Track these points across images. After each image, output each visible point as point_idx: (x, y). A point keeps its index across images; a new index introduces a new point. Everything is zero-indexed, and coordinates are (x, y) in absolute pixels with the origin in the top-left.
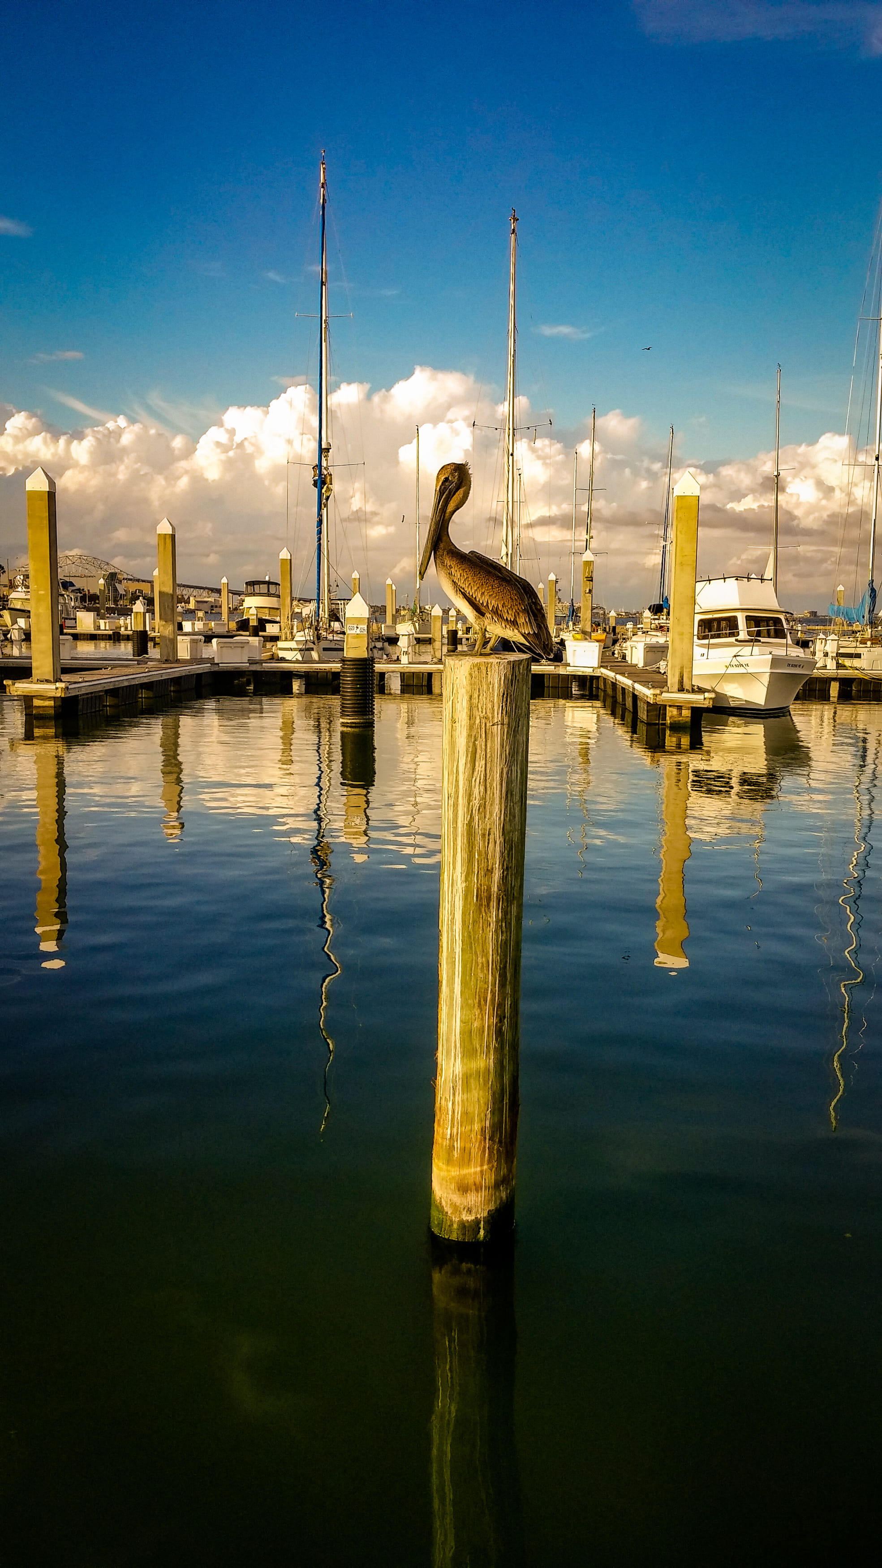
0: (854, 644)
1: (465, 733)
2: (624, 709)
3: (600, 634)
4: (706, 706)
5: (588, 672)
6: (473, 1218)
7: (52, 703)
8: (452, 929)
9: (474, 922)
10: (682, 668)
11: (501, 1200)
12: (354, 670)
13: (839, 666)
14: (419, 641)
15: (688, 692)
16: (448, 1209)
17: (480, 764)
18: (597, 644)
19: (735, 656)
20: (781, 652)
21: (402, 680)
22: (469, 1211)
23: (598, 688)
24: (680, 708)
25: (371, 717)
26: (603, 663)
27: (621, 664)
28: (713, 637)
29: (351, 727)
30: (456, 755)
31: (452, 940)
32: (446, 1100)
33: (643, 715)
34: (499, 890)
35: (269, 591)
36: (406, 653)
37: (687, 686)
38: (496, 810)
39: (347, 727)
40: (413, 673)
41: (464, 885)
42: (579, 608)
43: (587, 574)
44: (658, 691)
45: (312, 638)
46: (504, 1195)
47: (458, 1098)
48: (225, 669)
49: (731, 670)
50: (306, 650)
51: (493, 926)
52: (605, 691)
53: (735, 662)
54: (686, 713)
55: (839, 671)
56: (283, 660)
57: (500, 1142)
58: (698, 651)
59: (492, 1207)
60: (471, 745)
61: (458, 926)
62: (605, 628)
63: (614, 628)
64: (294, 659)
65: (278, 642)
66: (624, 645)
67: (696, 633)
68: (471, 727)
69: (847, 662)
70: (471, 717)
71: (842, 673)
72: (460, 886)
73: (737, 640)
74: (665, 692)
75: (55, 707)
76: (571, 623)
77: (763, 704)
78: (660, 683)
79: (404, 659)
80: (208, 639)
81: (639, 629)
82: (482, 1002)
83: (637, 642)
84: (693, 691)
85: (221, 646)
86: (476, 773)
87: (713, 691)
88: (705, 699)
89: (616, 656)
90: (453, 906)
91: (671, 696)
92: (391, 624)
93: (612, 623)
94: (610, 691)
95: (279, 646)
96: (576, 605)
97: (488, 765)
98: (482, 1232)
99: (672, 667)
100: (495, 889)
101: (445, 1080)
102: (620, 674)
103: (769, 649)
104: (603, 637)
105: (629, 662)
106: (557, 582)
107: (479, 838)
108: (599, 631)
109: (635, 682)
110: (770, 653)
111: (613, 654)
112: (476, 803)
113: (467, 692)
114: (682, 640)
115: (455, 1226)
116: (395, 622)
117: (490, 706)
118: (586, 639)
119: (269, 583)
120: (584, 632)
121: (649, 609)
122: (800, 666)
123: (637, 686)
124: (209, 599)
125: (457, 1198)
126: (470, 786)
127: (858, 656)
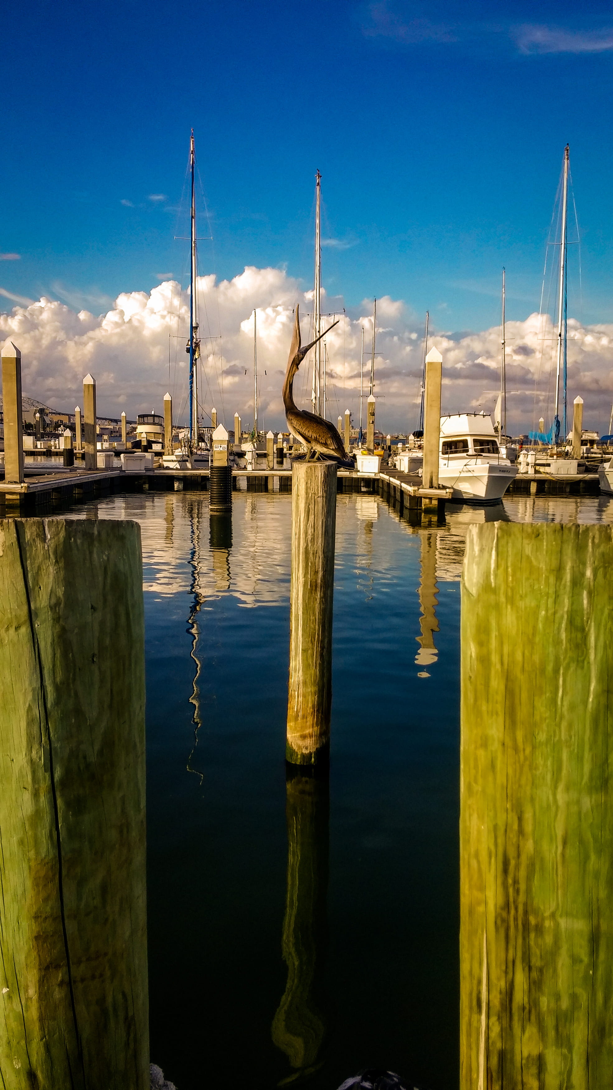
0: (545, 457)
1: (304, 501)
2: (395, 500)
3: (379, 451)
4: (447, 498)
5: (372, 476)
6: (308, 752)
7: (18, 497)
8: (297, 602)
9: (309, 598)
10: (432, 473)
11: (323, 743)
12: (219, 474)
13: (536, 472)
14: (259, 456)
15: (436, 488)
16: (295, 748)
17: (312, 517)
18: (377, 457)
19: (465, 465)
20: (495, 463)
21: (248, 481)
22: (307, 748)
23: (378, 486)
24: (431, 499)
25: (230, 505)
26: (382, 470)
27: (393, 472)
28: (452, 453)
29: (217, 511)
30: (299, 513)
31: (297, 608)
32: (294, 691)
33: (407, 503)
34: (321, 581)
35: (154, 421)
36: (251, 463)
37: (435, 484)
38: (320, 542)
39: (215, 511)
40: (256, 477)
41: (303, 579)
42: (366, 433)
43: (371, 411)
44: (416, 488)
45: (187, 453)
46: (324, 741)
47: (301, 691)
48: (129, 475)
49: (463, 475)
50: (182, 461)
51: (318, 600)
52: (383, 488)
53: (465, 469)
54: (435, 502)
55: (536, 475)
56: (168, 468)
57: (322, 712)
58: (442, 462)
59: (318, 746)
60: (307, 507)
61: (300, 601)
62: (383, 447)
63: (390, 447)
64: (175, 468)
65: (163, 456)
66: (395, 458)
67: (441, 450)
68: (307, 498)
69: (542, 469)
70: (307, 493)
71: (538, 476)
72: (301, 580)
73: (467, 455)
74: (421, 488)
75: (20, 499)
76: (360, 444)
77: (484, 496)
78: (417, 482)
79: (249, 467)
80: (118, 454)
81: (407, 447)
82: (313, 640)
83: (404, 456)
84: (439, 488)
85: (127, 459)
86: (309, 522)
87: (452, 488)
88: (446, 493)
89: (389, 465)
90: (298, 591)
91: (425, 491)
92: (238, 444)
93: (388, 443)
94: (386, 488)
95: (164, 459)
96: (364, 431)
97: (316, 518)
98: (313, 759)
99: (425, 473)
100: (319, 581)
101: (294, 680)
102: (392, 477)
103: (488, 461)
104: (382, 453)
105: (399, 469)
106: (350, 415)
107: (311, 555)
108: (379, 449)
109: (402, 482)
110: (488, 463)
111: (388, 464)
112: (309, 537)
113: (305, 481)
114: (431, 455)
115: (299, 756)
116: (240, 442)
117: (316, 488)
118: (370, 454)
119: (154, 416)
120: (369, 450)
121: (414, 435)
122: (507, 471)
123: (404, 485)
124: (110, 427)
125: (300, 743)
126: (307, 528)
127: (549, 465)
